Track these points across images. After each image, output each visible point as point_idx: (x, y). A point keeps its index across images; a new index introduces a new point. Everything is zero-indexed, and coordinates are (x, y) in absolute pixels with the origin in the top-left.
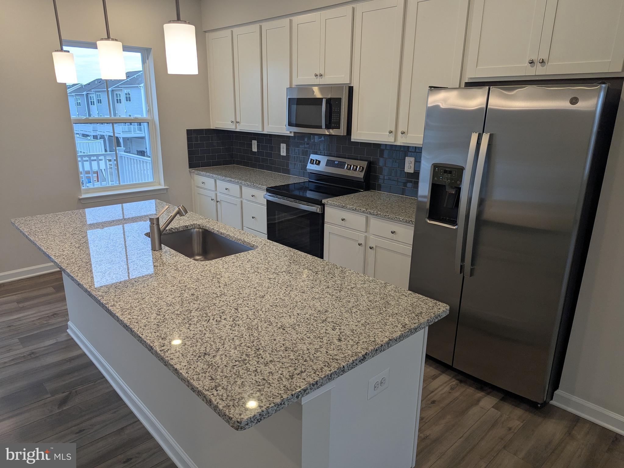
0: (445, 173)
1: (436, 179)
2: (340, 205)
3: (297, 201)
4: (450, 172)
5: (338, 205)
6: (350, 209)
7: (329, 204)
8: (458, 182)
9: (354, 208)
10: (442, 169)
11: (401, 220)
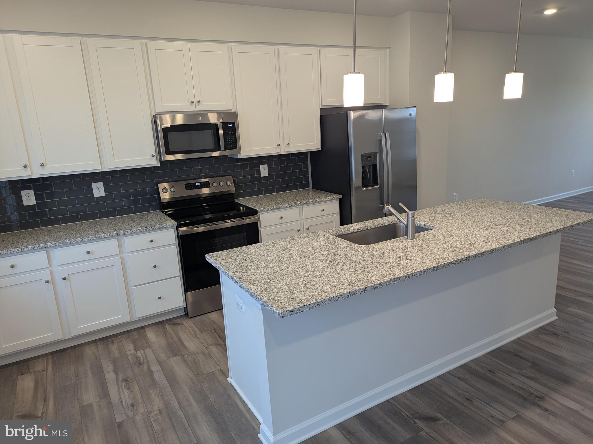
0: (368, 158)
1: (363, 163)
2: (277, 207)
3: (228, 221)
4: (371, 157)
5: (275, 208)
6: (286, 207)
7: (265, 210)
8: (376, 161)
9: (290, 205)
10: (366, 157)
11: (327, 199)
